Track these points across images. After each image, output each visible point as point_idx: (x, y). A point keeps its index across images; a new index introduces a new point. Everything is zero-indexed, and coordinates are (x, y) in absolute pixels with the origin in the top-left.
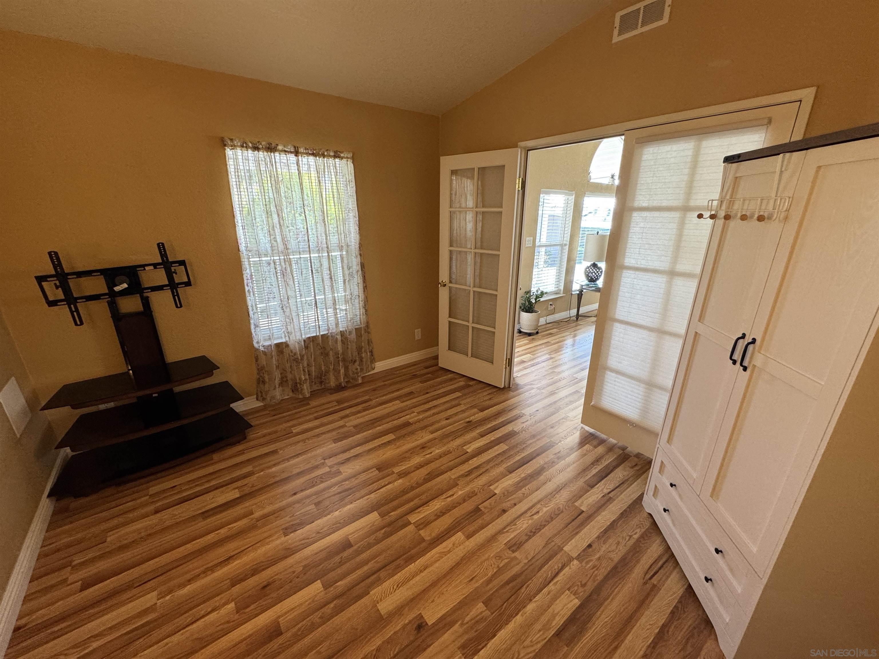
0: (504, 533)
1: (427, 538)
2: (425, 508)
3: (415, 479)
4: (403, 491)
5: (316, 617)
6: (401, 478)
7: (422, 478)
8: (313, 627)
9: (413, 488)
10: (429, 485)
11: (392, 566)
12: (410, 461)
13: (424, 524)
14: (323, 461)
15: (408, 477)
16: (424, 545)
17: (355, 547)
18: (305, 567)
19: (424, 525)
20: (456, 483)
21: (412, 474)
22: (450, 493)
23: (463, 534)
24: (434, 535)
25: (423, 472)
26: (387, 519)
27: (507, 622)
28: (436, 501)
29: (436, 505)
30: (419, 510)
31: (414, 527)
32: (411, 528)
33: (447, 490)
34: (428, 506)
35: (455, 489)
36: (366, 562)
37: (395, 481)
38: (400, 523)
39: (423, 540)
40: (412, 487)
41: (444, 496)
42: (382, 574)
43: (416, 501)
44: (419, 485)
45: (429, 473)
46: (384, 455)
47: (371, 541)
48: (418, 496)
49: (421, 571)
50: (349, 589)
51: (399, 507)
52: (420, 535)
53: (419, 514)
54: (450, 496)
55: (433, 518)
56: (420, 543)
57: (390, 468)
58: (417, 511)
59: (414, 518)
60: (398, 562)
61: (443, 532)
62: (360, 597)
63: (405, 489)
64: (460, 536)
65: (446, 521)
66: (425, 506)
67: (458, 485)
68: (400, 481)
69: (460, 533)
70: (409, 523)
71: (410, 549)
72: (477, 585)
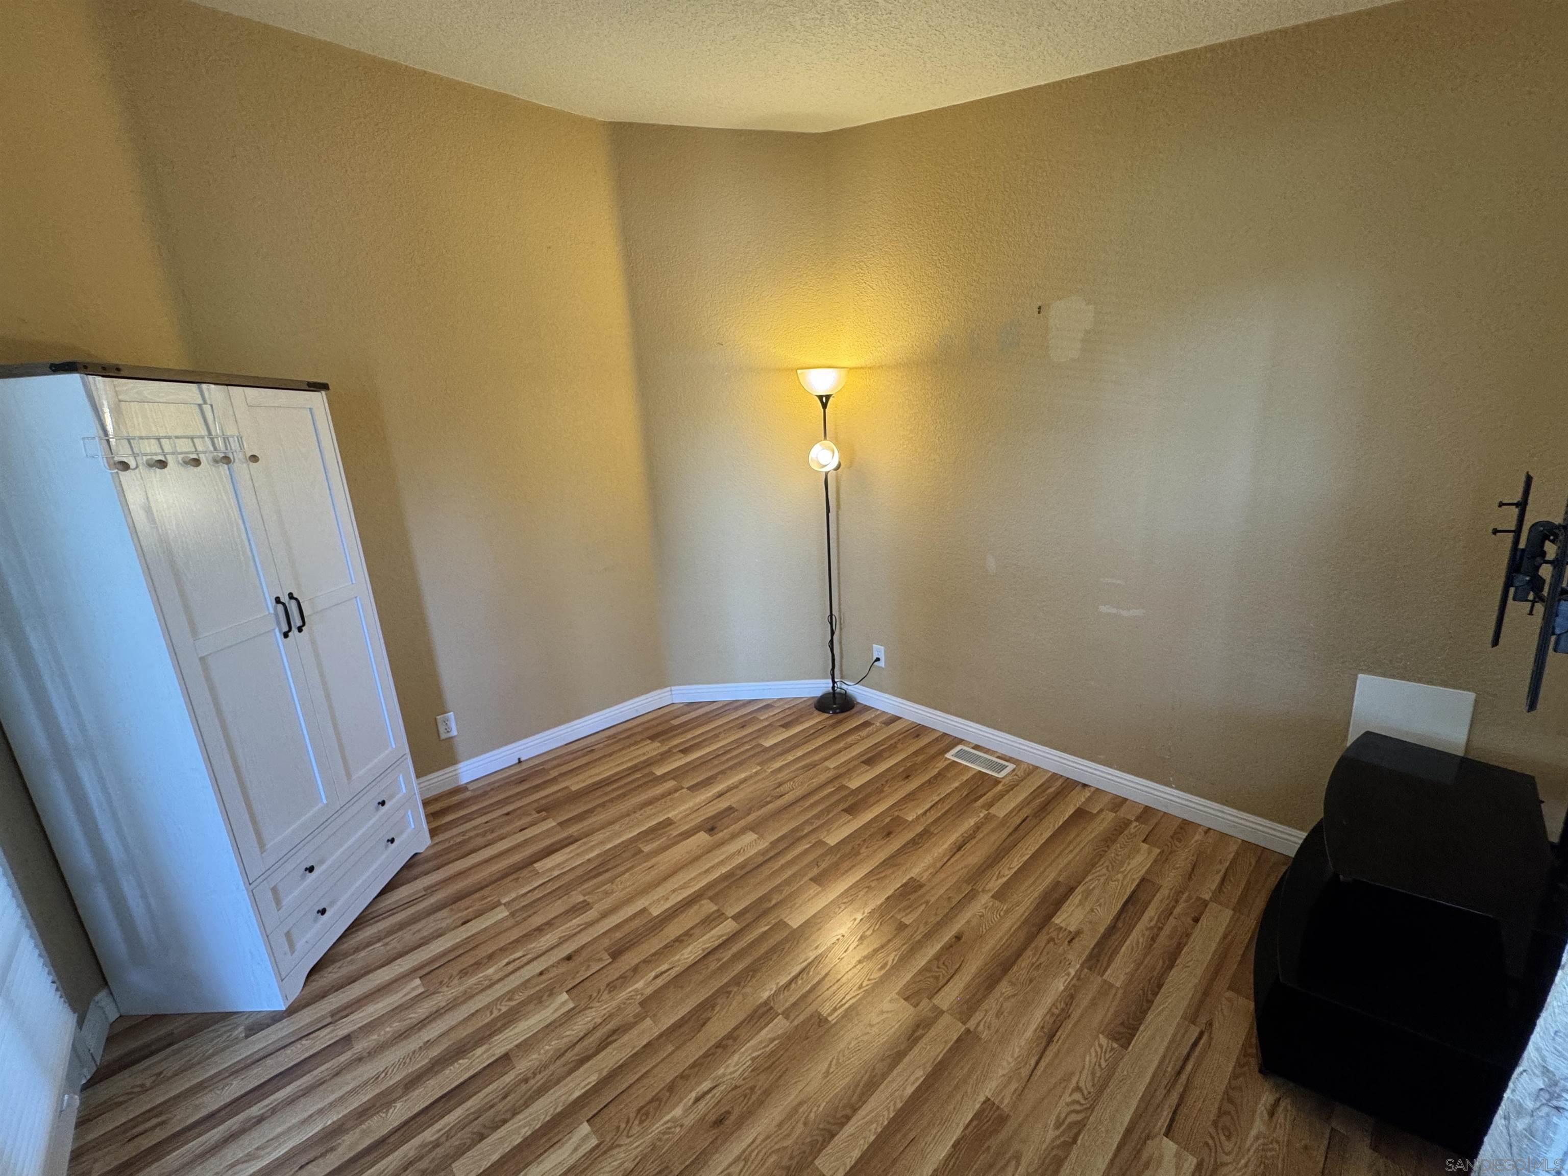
0: (586, 923)
1: (704, 902)
2: (710, 946)
3: (735, 1003)
4: (755, 971)
5: (817, 823)
6: (765, 1003)
7: (717, 1009)
8: (817, 817)
9: (737, 981)
10: (704, 994)
11: (748, 869)
12: (753, 1059)
13: (709, 921)
14: (971, 1024)
15: (749, 1008)
16: (711, 893)
17: (806, 878)
18: (859, 853)
19: (711, 918)
20: (644, 1008)
21: (742, 1016)
22: (660, 982)
23: (650, 914)
24: (696, 907)
25: (717, 1028)
26: (772, 919)
27: (622, 843)
28: (690, 961)
29: (691, 952)
30: (720, 941)
31: (727, 913)
32: (731, 911)
33: (666, 986)
34: (703, 950)
35: (649, 991)
36: (783, 868)
37: (776, 994)
38: (749, 917)
39: (711, 899)
40: (738, 984)
41: (673, 973)
42: (761, 859)
43: (727, 955)
44: (724, 991)
45: (704, 1024)
46: (827, 1073)
47: (787, 888)
48: (723, 968)
49: (712, 867)
50: (793, 844)
51: (756, 940)
52: (716, 904)
53: (720, 933)
54: (662, 973)
55: (697, 931)
56: (716, 894)
57: (797, 1027)
58: (724, 938)
59: (728, 927)
60: (742, 872)
61: (682, 912)
62: (778, 840)
63: (753, 977)
64: (655, 912)
65: (673, 930)
66: (709, 950)
67: (641, 1004)
68: (765, 995)
69: (655, 914)
70: (734, 918)
71: (729, 887)
72: (645, 864)
